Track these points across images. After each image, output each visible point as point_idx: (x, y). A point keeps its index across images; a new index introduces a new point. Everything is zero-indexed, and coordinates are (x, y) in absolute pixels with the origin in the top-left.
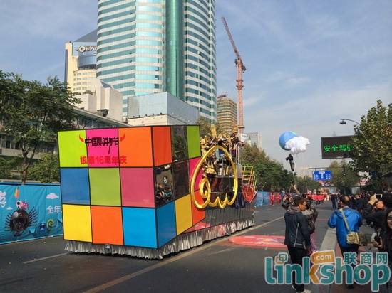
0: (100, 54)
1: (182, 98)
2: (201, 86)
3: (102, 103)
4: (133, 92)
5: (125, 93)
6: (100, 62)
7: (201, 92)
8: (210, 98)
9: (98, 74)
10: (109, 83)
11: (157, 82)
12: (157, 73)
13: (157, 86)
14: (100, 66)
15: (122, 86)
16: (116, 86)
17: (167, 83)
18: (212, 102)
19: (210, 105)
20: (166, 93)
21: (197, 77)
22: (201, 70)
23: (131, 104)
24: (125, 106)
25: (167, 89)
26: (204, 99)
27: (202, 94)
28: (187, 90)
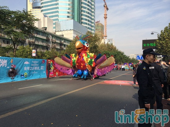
1: (80, 23)
2: (88, 17)
3: (44, 24)
4: (57, 20)
5: (54, 20)
7: (88, 20)
8: (92, 23)
9: (42, 11)
10: (47, 15)
11: (68, 15)
12: (68, 11)
13: (68, 17)
14: (42, 7)
15: (52, 17)
16: (50, 17)
17: (73, 15)
18: (93, 25)
20: (73, 20)
21: (86, 13)
22: (88, 9)
23: (57, 25)
24: (54, 26)
25: (73, 18)
26: (90, 23)
27: (88, 21)
28: (82, 19)
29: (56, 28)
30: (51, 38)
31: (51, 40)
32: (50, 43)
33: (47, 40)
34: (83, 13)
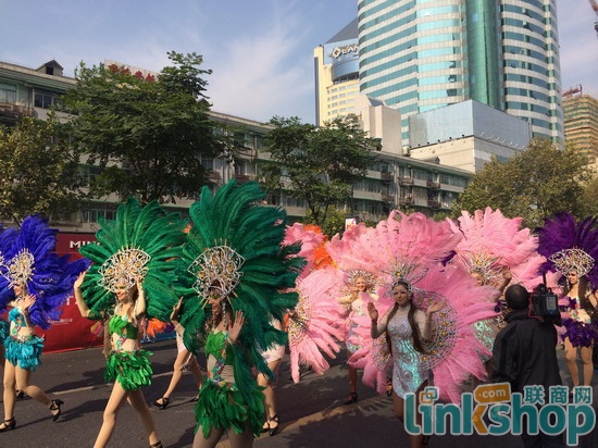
0: (364, 57)
1: (498, 107)
2: (531, 80)
3: (372, 130)
4: (415, 107)
5: (404, 110)
6: (365, 68)
7: (531, 92)
8: (549, 100)
9: (363, 87)
10: (379, 98)
11: (453, 86)
12: (452, 72)
13: (452, 92)
14: (364, 74)
15: (397, 100)
16: (390, 102)
18: (553, 106)
19: (550, 111)
20: (471, 102)
21: (523, 67)
22: (529, 53)
23: (416, 126)
25: (472, 94)
26: (538, 102)
27: (532, 94)
28: (506, 91)
29: (412, 135)
30: (395, 172)
31: (396, 180)
32: (395, 190)
33: (386, 183)
34: (509, 70)
